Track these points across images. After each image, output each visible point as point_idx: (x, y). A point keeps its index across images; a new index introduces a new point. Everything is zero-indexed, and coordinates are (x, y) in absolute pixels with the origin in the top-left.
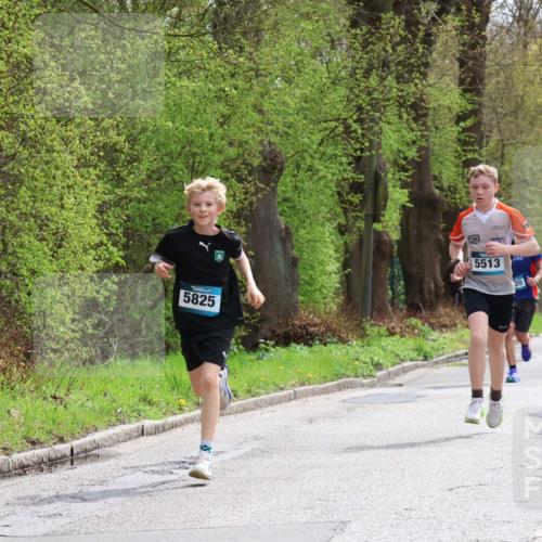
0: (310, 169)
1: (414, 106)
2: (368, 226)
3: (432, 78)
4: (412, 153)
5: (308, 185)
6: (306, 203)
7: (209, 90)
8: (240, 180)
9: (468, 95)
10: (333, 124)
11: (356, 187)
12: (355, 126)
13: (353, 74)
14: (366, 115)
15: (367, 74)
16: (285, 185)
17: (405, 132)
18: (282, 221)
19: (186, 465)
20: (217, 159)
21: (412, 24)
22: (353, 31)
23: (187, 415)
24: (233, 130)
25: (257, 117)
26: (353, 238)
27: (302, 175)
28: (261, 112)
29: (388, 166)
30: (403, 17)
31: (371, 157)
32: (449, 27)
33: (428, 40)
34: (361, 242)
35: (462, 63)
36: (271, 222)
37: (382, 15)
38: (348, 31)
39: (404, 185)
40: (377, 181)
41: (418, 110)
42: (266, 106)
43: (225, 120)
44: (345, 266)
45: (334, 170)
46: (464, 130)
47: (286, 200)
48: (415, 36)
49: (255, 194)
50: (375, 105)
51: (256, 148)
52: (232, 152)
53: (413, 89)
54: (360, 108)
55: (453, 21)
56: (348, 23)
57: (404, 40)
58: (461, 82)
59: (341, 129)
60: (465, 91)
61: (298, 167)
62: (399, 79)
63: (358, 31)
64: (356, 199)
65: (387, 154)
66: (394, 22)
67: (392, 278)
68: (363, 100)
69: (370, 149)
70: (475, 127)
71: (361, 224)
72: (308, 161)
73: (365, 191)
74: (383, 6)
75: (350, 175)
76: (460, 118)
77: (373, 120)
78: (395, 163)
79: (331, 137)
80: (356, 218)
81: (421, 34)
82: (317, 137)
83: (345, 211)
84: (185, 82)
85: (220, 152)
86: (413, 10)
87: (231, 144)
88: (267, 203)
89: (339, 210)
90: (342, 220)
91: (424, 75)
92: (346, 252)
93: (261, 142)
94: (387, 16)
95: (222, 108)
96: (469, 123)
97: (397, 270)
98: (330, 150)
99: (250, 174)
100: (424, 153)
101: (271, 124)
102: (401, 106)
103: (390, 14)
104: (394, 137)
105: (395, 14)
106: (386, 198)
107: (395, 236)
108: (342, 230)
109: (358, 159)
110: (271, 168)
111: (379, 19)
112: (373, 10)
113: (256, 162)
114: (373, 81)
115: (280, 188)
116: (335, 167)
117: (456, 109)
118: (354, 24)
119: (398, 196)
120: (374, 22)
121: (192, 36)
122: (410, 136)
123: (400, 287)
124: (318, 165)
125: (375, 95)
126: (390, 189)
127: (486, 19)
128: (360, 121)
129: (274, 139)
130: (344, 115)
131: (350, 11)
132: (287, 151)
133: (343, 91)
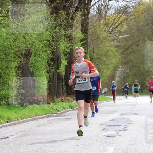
0: (39, 54)
1: (69, 37)
2: (56, 71)
3: (74, 29)
4: (68, 50)
5: (39, 59)
6: (38, 64)
7: (10, 32)
8: (19, 57)
9: (84, 34)
10: (46, 42)
11: (52, 60)
12: (52, 42)
13: (51, 28)
14: (55, 39)
15: (55, 28)
16: (32, 59)
17: (66, 44)
18: (31, 69)
19: (2, 139)
20: (12, 51)
21: (68, 14)
22: (51, 16)
23: (3, 125)
24: (17, 43)
25: (24, 39)
26: (51, 74)
27: (37, 56)
28: (25, 38)
29: (61, 54)
30: (65, 12)
31: (57, 51)
32: (78, 15)
33: (73, 19)
34: (54, 75)
35: (82, 25)
36: (28, 70)
37: (59, 11)
38: (50, 16)
39: (66, 59)
40: (58, 58)
41: (70, 38)
42: (26, 37)
43: (15, 40)
44: (49, 82)
45: (46, 55)
46: (83, 44)
47: (32, 63)
48: (69, 17)
49: (23, 61)
50: (58, 37)
51: (24, 48)
52: (17, 50)
53: (69, 32)
54: (53, 37)
55: (79, 13)
56: (50, 13)
57: (66, 18)
58: (82, 30)
59: (48, 43)
60: (83, 33)
61: (36, 54)
62: (64, 29)
63: (53, 16)
64: (52, 63)
65: (61, 50)
66: (63, 13)
67: (63, 85)
68: (54, 35)
69: (56, 49)
70: (86, 43)
71: (54, 70)
72: (39, 52)
73: (55, 61)
74: (60, 9)
75: (50, 56)
76: (82, 41)
77: (57, 41)
78: (63, 53)
79: (45, 45)
80: (52, 69)
81: (71, 17)
82: (41, 46)
83: (49, 67)
84: (3, 29)
85: (13, 50)
86: (68, 10)
87: (16, 47)
88: (27, 64)
89: (47, 66)
90: (48, 69)
91: (72, 28)
92: (49, 78)
93: (25, 47)
94: (61, 12)
95: (14, 37)
96: (84, 42)
97: (64, 83)
98: (45, 49)
99: (22, 56)
100: (72, 50)
101: (28, 42)
102: (65, 37)
103: (62, 11)
104: (63, 46)
105: (63, 11)
106: (61, 63)
107: (63, 74)
108: (48, 72)
109: (53, 52)
110: (28, 54)
111: (59, 12)
112: (57, 10)
113: (24, 53)
114: (57, 30)
115: (31, 60)
116: (46, 54)
117: (81, 38)
118: (52, 14)
119: (64, 62)
120: (57, 13)
121: (5, 16)
122: (68, 45)
123: (65, 88)
124: (41, 53)
125: (58, 34)
126: (62, 60)
127: (89, 13)
128: (53, 41)
129: (29, 46)
130: (49, 39)
131: (51, 10)
132: (33, 49)
133: (49, 33)
